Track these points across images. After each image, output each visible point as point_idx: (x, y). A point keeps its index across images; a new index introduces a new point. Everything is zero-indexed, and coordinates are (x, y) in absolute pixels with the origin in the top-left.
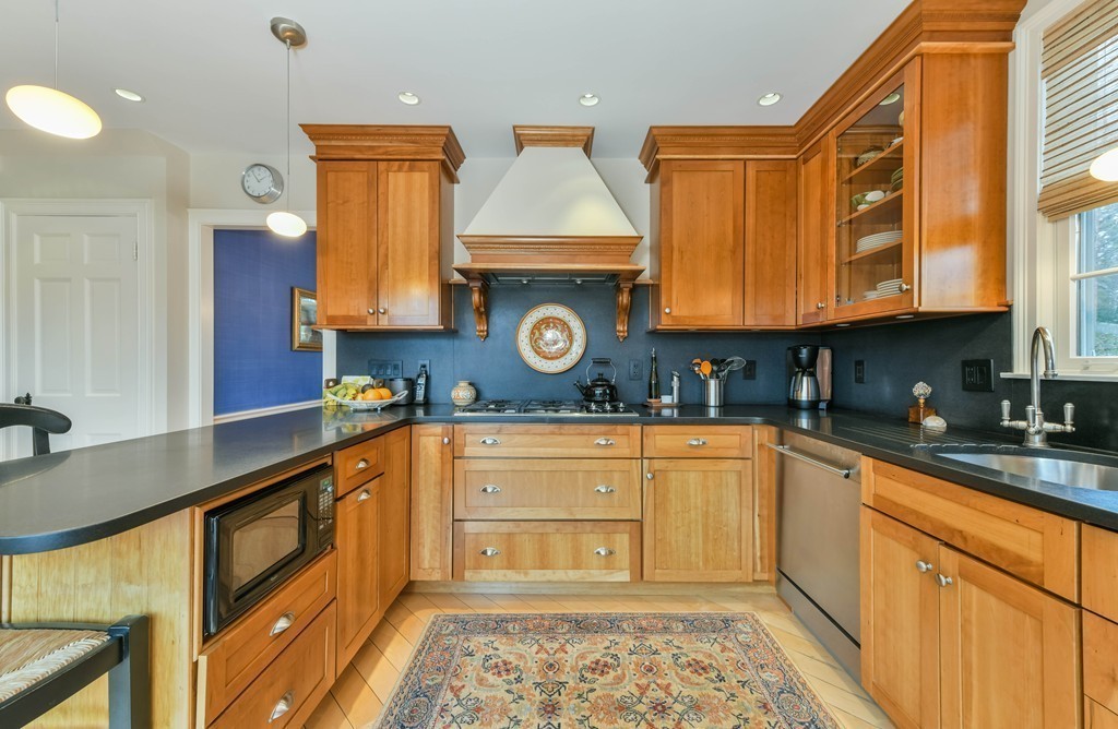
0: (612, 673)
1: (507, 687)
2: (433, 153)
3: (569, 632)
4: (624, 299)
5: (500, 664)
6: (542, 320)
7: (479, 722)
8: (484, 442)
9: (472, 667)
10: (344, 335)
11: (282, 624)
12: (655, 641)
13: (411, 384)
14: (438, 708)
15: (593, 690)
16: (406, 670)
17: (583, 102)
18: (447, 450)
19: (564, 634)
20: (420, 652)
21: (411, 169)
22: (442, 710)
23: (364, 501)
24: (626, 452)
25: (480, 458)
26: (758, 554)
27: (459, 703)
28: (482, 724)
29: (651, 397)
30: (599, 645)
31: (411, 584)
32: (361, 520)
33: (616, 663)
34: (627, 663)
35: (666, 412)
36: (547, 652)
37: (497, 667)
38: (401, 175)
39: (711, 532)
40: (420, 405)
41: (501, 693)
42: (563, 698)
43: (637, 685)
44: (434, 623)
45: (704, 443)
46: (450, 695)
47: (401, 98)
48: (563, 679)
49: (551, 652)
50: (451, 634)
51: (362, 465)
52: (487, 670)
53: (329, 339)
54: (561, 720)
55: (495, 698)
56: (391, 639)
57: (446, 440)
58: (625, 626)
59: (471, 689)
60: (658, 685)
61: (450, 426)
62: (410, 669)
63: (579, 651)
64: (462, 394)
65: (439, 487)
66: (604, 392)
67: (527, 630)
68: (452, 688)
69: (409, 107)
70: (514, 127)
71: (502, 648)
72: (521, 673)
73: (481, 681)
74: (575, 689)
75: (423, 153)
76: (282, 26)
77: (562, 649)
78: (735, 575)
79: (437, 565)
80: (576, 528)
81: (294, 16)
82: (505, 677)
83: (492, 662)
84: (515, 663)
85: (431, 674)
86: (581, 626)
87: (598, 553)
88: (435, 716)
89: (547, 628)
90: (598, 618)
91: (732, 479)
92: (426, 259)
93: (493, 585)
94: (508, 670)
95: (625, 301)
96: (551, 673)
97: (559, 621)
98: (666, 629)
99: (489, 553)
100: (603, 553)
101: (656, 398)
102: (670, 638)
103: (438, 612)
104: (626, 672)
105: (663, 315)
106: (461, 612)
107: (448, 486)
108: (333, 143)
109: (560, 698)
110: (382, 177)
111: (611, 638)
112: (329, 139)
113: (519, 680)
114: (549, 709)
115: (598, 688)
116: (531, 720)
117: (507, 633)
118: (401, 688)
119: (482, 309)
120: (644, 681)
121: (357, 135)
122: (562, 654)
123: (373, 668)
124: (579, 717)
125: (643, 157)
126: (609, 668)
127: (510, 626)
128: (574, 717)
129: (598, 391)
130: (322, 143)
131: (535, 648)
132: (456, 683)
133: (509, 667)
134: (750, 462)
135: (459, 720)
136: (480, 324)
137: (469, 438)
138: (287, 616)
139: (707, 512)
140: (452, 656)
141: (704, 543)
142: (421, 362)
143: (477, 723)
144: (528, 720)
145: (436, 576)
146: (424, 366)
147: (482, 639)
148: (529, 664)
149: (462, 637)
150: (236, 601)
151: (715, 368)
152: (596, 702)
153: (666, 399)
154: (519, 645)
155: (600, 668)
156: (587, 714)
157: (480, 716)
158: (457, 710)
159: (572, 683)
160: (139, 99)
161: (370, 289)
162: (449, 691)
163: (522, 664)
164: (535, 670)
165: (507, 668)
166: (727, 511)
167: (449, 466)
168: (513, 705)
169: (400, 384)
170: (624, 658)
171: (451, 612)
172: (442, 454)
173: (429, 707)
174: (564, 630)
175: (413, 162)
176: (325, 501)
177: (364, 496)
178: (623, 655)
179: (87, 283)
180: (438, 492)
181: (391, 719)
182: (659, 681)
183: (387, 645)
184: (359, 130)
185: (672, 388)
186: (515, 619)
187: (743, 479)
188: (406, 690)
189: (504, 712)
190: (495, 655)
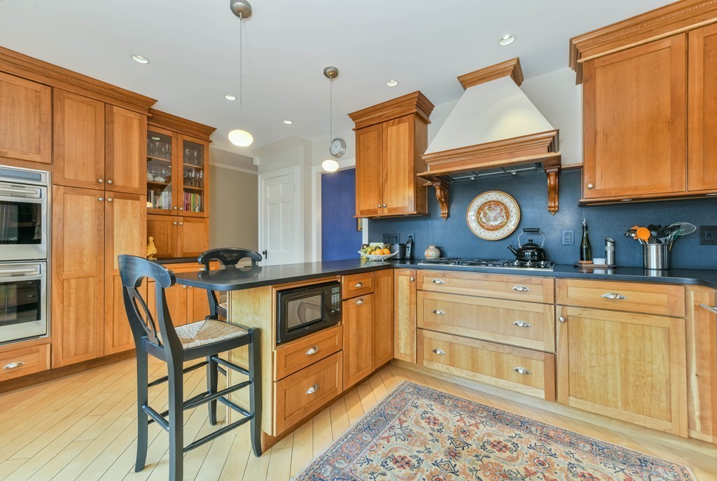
0: (508, 453)
1: (431, 432)
2: (411, 109)
3: (485, 417)
4: (552, 181)
5: (432, 418)
6: (486, 203)
7: (408, 442)
8: (434, 282)
9: (415, 414)
10: (372, 220)
11: (311, 351)
12: (555, 447)
13: (403, 247)
14: (389, 426)
15: (487, 457)
16: (380, 402)
17: (502, 43)
18: (413, 284)
19: (482, 417)
20: (390, 396)
21: (399, 123)
22: (391, 428)
23: (360, 305)
24: (541, 298)
25: (433, 291)
26: (697, 413)
27: (401, 428)
28: (409, 444)
29: (582, 259)
30: (505, 433)
31: (394, 360)
32: (358, 314)
33: (514, 449)
34: (524, 452)
35: (598, 272)
36: (465, 424)
37: (429, 419)
38: (394, 128)
39: (631, 379)
40: (408, 259)
41: (426, 433)
42: (464, 453)
43: (525, 468)
44: (402, 385)
45: (621, 298)
46: (397, 422)
47: (388, 84)
48: (469, 441)
49: (468, 424)
50: (410, 393)
51: (359, 285)
52: (423, 418)
53: (364, 224)
54: (457, 463)
55: (421, 434)
56: (379, 385)
57: (412, 279)
58: (533, 429)
59: (409, 424)
60: (544, 476)
61: (415, 271)
62: (382, 402)
63: (487, 430)
64: (431, 253)
65: (409, 306)
66: (533, 254)
67: (456, 406)
68: (400, 420)
69: (394, 88)
70: (458, 78)
71: (436, 410)
72: (443, 428)
73: (417, 423)
74: (475, 451)
75: (405, 112)
76: (328, 70)
77: (476, 425)
78: (664, 425)
79: (408, 353)
80: (498, 348)
81: (332, 64)
82: (432, 426)
83: (428, 415)
84: (441, 421)
85: (392, 408)
86: (497, 417)
87: (517, 370)
88: (386, 429)
89: (473, 410)
90: (513, 416)
91: (659, 336)
92: (407, 173)
93: (444, 375)
94: (435, 423)
95: (552, 183)
96: (463, 436)
97: (481, 409)
98: (571, 444)
99: (438, 352)
100: (521, 371)
101: (587, 259)
102: (573, 451)
103: (408, 380)
104: (520, 457)
105: (585, 190)
106: (420, 384)
107: (413, 306)
108: (363, 119)
109: (463, 451)
110: (385, 131)
111: (518, 432)
112: (360, 118)
113: (439, 431)
114: (452, 454)
115: (492, 457)
116: (438, 455)
117: (443, 404)
118: (375, 409)
119: (443, 200)
120: (533, 469)
121: (372, 112)
122: (475, 428)
123: (366, 395)
124: (471, 467)
125: (572, 65)
126: (507, 450)
127: (446, 401)
128: (468, 466)
129: (528, 253)
130: (357, 121)
131: (458, 418)
132: (403, 418)
133: (436, 421)
134: (682, 322)
135: (397, 436)
136: (443, 209)
137: (426, 279)
138: (315, 348)
139: (626, 359)
140: (406, 404)
141: (622, 386)
142: (410, 235)
143: (406, 442)
144: (437, 454)
145: (408, 360)
146: (411, 237)
147: (426, 402)
148: (450, 425)
149: (415, 397)
150: (289, 332)
151: (654, 233)
152: (487, 464)
153: (598, 261)
154: (448, 413)
155: (501, 447)
156: (478, 468)
157: (409, 439)
158: (398, 431)
159: (474, 446)
160: (291, 123)
161: (379, 194)
162: (397, 420)
163: (445, 423)
164: (453, 430)
165: (435, 421)
166: (652, 362)
167: (414, 295)
168: (431, 442)
169: (397, 247)
170: (523, 448)
171: (414, 382)
172: (410, 286)
173: (385, 423)
174: (482, 415)
175: (399, 118)
176: (335, 299)
177: (359, 302)
178: (523, 447)
179: (281, 204)
180: (408, 310)
181: (365, 421)
182: (547, 474)
183: (376, 387)
184: (374, 109)
185: (606, 252)
186: (450, 398)
187: (672, 337)
188: (376, 411)
189: (424, 443)
190: (430, 413)
